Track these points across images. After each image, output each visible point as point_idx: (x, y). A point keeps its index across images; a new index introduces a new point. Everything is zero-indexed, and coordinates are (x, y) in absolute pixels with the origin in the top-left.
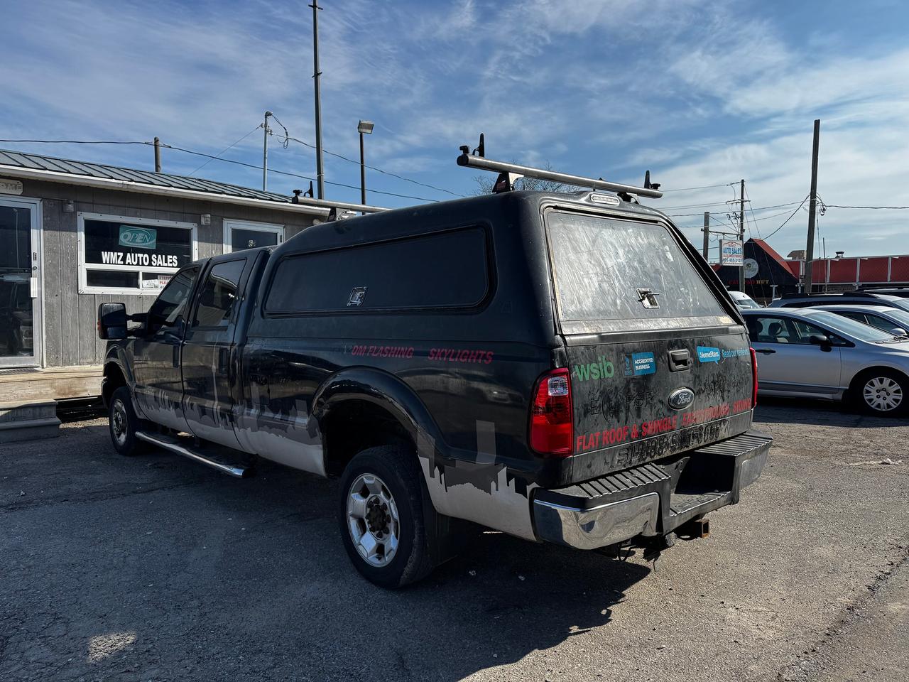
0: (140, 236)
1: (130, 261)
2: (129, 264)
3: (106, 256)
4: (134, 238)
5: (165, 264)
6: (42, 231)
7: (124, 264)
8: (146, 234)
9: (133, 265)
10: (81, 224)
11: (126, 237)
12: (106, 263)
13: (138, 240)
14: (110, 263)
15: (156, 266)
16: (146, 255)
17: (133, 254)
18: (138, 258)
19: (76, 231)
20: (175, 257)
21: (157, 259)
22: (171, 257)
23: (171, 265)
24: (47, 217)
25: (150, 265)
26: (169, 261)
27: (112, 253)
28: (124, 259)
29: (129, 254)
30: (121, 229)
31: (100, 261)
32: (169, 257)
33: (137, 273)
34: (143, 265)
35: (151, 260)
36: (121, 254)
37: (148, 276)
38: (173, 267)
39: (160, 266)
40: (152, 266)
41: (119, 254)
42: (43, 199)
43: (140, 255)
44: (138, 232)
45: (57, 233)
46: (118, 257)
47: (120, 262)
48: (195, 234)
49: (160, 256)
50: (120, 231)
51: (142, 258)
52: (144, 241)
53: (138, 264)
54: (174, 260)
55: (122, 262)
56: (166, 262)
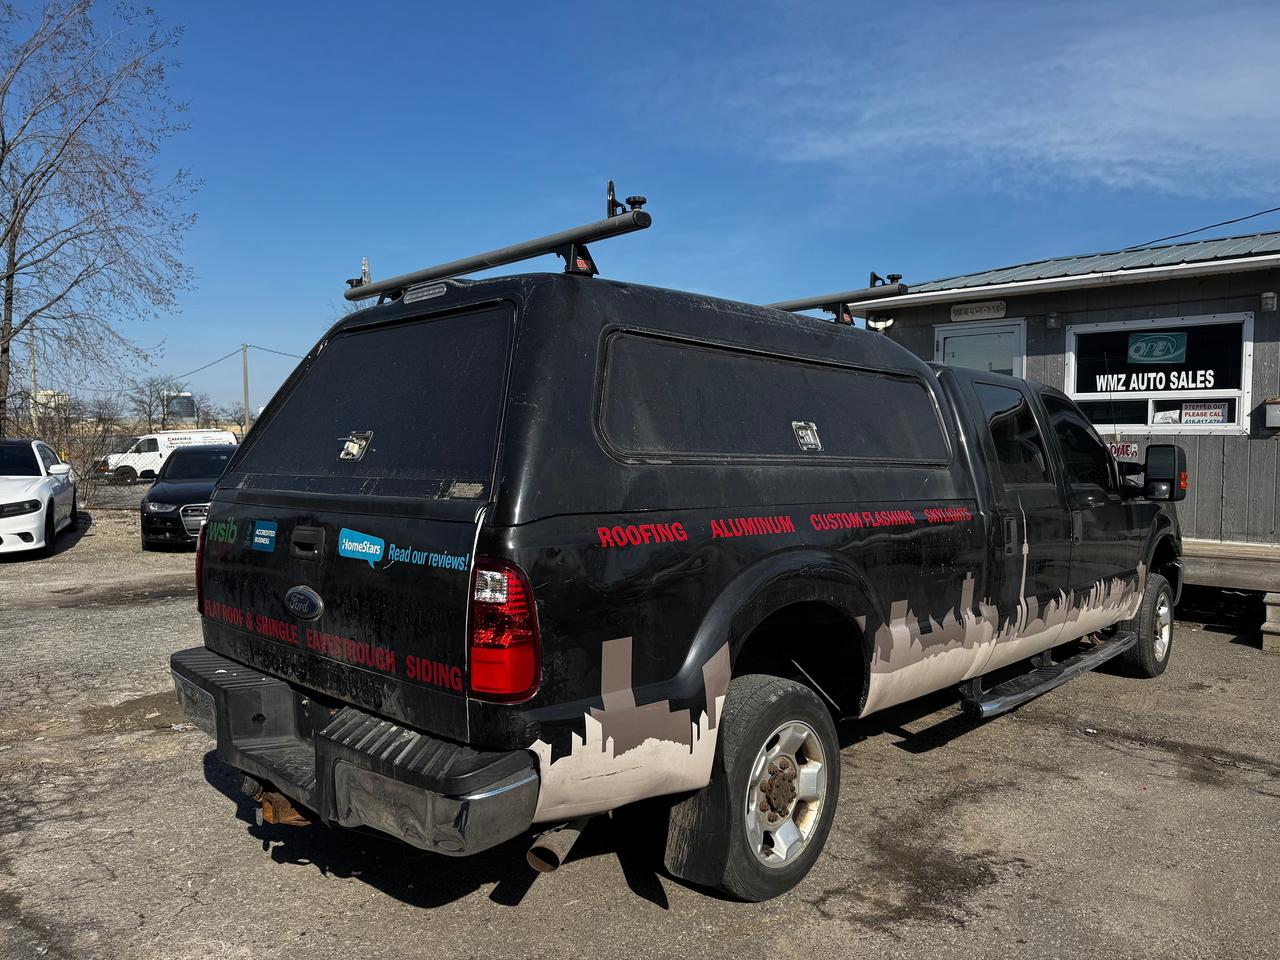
0: (1161, 345)
1: (1136, 386)
2: (1134, 390)
3: (1101, 381)
4: (1151, 350)
5: (1194, 386)
6: (1025, 357)
7: (1127, 390)
8: (1170, 341)
9: (1140, 390)
10: (1071, 341)
11: (1138, 350)
12: (1101, 391)
13: (1157, 352)
14: (1106, 391)
15: (1177, 389)
16: (1161, 374)
17: (1140, 375)
18: (1149, 379)
19: (1064, 352)
20: (1211, 372)
21: (1178, 378)
22: (1203, 372)
23: (1203, 385)
24: (1031, 339)
25: (1167, 388)
26: (1199, 379)
27: (1110, 376)
28: (1127, 383)
29: (1134, 376)
30: (1131, 340)
31: (1093, 389)
32: (1200, 373)
33: (1145, 403)
34: (1156, 389)
35: (1168, 381)
36: (1123, 377)
37: (1162, 406)
38: (1206, 388)
39: (1183, 388)
40: (1172, 389)
41: (1120, 376)
42: (1027, 317)
43: (1152, 375)
44: (1156, 340)
45: (1042, 358)
46: (1119, 380)
47: (1120, 388)
48: (1249, 328)
49: (1183, 374)
50: (1130, 343)
51: (1155, 379)
52: (1167, 352)
53: (1148, 389)
54: (1208, 377)
55: (1124, 388)
56: (1194, 380)
